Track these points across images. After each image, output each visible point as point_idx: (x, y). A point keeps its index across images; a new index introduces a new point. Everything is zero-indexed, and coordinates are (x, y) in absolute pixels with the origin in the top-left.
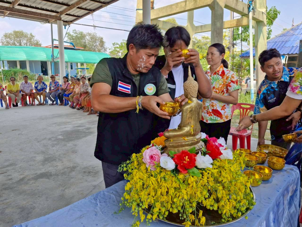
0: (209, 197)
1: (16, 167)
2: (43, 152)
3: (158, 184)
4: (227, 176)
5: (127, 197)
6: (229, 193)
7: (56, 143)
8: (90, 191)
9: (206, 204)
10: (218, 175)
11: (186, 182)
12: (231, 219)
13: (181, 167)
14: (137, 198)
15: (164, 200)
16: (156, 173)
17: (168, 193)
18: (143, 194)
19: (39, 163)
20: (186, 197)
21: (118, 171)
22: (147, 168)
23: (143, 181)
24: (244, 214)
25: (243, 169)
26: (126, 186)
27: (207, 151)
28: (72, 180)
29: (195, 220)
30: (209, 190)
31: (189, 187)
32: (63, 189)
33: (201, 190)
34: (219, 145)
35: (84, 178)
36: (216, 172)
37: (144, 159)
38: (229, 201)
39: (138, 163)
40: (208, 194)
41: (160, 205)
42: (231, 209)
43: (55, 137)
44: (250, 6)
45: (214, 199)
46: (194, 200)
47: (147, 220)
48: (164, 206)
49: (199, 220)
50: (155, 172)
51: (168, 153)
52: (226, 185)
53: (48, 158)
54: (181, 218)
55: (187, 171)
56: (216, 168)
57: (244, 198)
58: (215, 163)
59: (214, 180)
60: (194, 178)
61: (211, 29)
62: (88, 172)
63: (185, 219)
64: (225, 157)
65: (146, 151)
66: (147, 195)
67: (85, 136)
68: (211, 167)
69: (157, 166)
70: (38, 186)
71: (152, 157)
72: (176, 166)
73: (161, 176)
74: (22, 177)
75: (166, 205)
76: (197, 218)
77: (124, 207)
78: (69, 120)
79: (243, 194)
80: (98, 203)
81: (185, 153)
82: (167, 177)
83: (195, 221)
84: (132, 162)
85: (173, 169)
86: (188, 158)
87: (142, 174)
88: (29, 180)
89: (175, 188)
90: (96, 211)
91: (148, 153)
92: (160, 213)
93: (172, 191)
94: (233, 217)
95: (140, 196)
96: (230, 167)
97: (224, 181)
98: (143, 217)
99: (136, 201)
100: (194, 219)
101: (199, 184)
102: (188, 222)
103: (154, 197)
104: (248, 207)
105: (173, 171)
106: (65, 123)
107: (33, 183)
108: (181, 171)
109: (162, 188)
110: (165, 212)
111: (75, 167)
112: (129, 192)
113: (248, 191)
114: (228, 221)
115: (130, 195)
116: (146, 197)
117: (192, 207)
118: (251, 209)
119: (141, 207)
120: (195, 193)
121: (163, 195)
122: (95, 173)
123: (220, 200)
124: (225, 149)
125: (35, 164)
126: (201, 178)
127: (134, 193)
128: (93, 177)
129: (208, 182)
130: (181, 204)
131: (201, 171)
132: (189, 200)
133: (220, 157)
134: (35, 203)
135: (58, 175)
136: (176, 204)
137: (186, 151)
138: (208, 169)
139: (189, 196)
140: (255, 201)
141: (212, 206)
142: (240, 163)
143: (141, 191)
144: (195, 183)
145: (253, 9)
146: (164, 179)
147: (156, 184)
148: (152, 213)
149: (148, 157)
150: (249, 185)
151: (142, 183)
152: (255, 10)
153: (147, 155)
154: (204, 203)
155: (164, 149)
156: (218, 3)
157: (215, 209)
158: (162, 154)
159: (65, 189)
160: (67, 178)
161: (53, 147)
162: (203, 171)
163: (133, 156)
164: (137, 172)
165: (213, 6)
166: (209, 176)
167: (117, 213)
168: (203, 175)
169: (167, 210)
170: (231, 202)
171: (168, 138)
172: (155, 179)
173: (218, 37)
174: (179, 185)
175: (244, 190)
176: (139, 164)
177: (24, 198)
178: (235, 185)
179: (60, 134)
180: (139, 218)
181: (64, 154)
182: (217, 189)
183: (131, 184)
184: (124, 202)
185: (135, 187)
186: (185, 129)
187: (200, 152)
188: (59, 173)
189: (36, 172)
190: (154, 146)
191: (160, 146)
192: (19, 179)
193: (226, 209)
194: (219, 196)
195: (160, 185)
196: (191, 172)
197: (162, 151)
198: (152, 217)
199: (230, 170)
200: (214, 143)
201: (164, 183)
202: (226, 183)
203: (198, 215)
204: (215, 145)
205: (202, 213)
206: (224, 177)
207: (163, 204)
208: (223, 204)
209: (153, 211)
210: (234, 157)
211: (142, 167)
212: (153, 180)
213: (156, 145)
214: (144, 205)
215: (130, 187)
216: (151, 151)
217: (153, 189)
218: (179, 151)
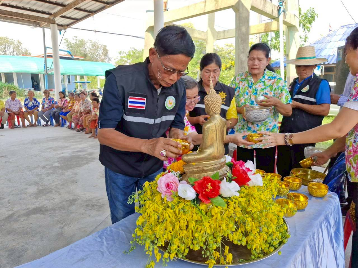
0: (236, 231)
1: (3, 201)
2: (36, 183)
3: (175, 217)
4: (257, 205)
5: (139, 233)
6: (259, 225)
7: (51, 171)
8: (95, 227)
9: (233, 239)
10: (246, 205)
11: (209, 213)
12: (262, 255)
13: (203, 196)
14: (151, 234)
15: (183, 235)
16: (174, 204)
17: (188, 227)
18: (159, 229)
19: (32, 196)
20: (209, 231)
21: (128, 202)
22: (162, 198)
23: (157, 214)
24: (277, 249)
25: (275, 197)
26: (137, 221)
27: (233, 176)
28: (72, 216)
29: (220, 257)
30: (236, 223)
31: (212, 219)
32: (62, 226)
33: (227, 222)
34: (247, 169)
35: (87, 212)
36: (244, 201)
37: (159, 188)
38: (259, 235)
39: (151, 193)
40: (235, 227)
41: (178, 241)
42: (262, 244)
43: (50, 164)
44: (280, 8)
45: (242, 232)
46: (218, 234)
47: (163, 260)
49: (225, 257)
50: (172, 202)
51: (188, 180)
52: (255, 216)
53: (42, 189)
54: (203, 256)
55: (209, 200)
56: (243, 196)
57: (277, 231)
58: (242, 190)
59: (241, 210)
60: (219, 209)
61: (236, 35)
62: (91, 205)
63: (208, 257)
64: (254, 183)
65: (161, 179)
66: (163, 230)
67: (87, 163)
68: (238, 194)
69: (175, 196)
70: (31, 224)
71: (168, 185)
72: (197, 194)
73: (179, 207)
74: (10, 213)
75: (185, 241)
76: (223, 255)
77: (136, 245)
78: (66, 144)
79: (275, 225)
80: (104, 241)
81: (207, 180)
82: (186, 209)
83: (220, 259)
84: (144, 192)
85: (194, 198)
86: (211, 186)
87: (157, 206)
88: (19, 216)
89: (196, 221)
90: (102, 251)
91: (164, 181)
92: (178, 250)
93: (192, 225)
94: (264, 253)
95: (155, 232)
96: (260, 195)
97: (253, 211)
98: (158, 257)
99: (150, 238)
101: (225, 215)
102: (212, 260)
103: (171, 232)
104: (281, 240)
105: (193, 201)
106: (63, 148)
107: (24, 220)
108: (203, 201)
109: (181, 221)
110: (184, 249)
111: (76, 199)
112: (142, 227)
113: (281, 222)
114: (259, 258)
115: (142, 231)
116: (162, 232)
117: (216, 242)
118: (284, 243)
119: (156, 244)
120: (220, 226)
121: (182, 230)
122: (100, 206)
123: (249, 234)
124: (254, 174)
125: (27, 197)
126: (227, 209)
127: (148, 228)
128: (97, 211)
129: (235, 212)
130: (204, 240)
131: (226, 200)
132: (213, 235)
133: (248, 183)
134: (28, 244)
135: (54, 210)
136: (198, 240)
138: (234, 197)
139: (213, 230)
140: (289, 234)
141: (240, 241)
142: (271, 190)
143: (155, 226)
144: (219, 214)
145: (283, 11)
146: (183, 211)
147: (174, 217)
148: (169, 251)
149: (164, 186)
150: (282, 215)
151: (157, 216)
152: (286, 12)
153: (162, 182)
154: (231, 237)
155: (182, 176)
156: (243, 5)
157: (244, 244)
159: (64, 226)
160: (65, 213)
161: (48, 176)
162: (228, 200)
163: (145, 185)
164: (150, 203)
165: (237, 8)
166: (236, 206)
167: (128, 252)
169: (187, 247)
170: (263, 235)
171: (187, 162)
172: (172, 211)
173: (243, 44)
174: (201, 218)
175: (276, 221)
176: (153, 194)
177: (14, 238)
178: (266, 216)
179: (56, 160)
180: (154, 258)
181: (62, 185)
182: (246, 221)
183: (143, 218)
184: (136, 239)
185: (149, 221)
186: (206, 152)
187: (224, 178)
188: (56, 208)
189: (28, 207)
190: (170, 173)
191: (178, 172)
192: (7, 216)
193: (256, 243)
194: (248, 229)
195: (178, 218)
196: (215, 202)
197: (181, 178)
198: (170, 255)
199: (260, 198)
200: (241, 167)
201: (183, 216)
202: (256, 214)
203: (223, 252)
204: (242, 169)
205: (228, 249)
206: (253, 207)
207: (182, 240)
208: (253, 238)
209: (170, 249)
210: (264, 183)
211: (156, 197)
212: (170, 213)
213: (173, 171)
214: (159, 243)
215: (143, 221)
216: (167, 178)
217: (171, 222)
218: (200, 178)
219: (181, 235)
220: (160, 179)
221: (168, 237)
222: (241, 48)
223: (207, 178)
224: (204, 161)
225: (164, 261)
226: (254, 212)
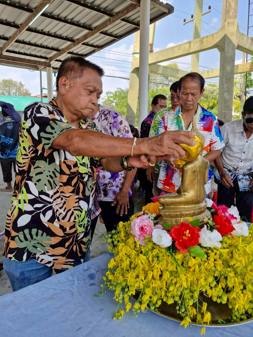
0: (216, 286)
3: (149, 264)
4: (242, 259)
5: (110, 277)
6: (242, 281)
9: (212, 294)
10: (228, 257)
11: (185, 265)
12: (245, 317)
13: (180, 244)
14: (122, 281)
15: (156, 286)
16: (147, 249)
17: (162, 277)
18: (130, 277)
20: (185, 285)
21: (102, 242)
22: (135, 241)
26: (109, 263)
27: (216, 225)
29: (196, 315)
30: (216, 278)
31: (189, 271)
33: (206, 276)
36: (226, 253)
37: (133, 230)
38: (243, 293)
39: (125, 234)
40: (215, 282)
41: (151, 291)
42: (245, 304)
45: (222, 288)
46: (195, 289)
47: (134, 310)
48: (156, 293)
49: (203, 315)
50: (146, 247)
52: (238, 270)
54: (178, 312)
55: (187, 249)
56: (225, 247)
59: (223, 263)
60: (197, 260)
61: (220, 74)
63: (183, 313)
64: (239, 233)
66: (135, 277)
68: (219, 245)
69: (149, 241)
71: (142, 229)
72: (173, 242)
73: (152, 254)
75: (158, 292)
76: (200, 313)
80: (75, 280)
81: (185, 226)
82: (161, 255)
83: (196, 317)
84: (118, 233)
85: (169, 245)
86: (189, 233)
87: (130, 250)
89: (171, 272)
90: (72, 291)
91: (138, 224)
92: (150, 301)
93: (166, 276)
94: (248, 314)
95: (126, 279)
96: (245, 248)
97: (236, 266)
98: (128, 307)
99: (120, 284)
100: (195, 313)
102: (187, 317)
103: (143, 281)
105: (168, 249)
108: (180, 250)
109: (154, 271)
110: (157, 301)
112: (113, 271)
114: (242, 320)
115: (114, 275)
116: (133, 280)
117: (192, 297)
119: (127, 293)
120: (198, 280)
121: (155, 280)
123: (230, 291)
126: (206, 260)
127: (119, 273)
129: (216, 265)
130: (179, 293)
131: (205, 250)
132: (190, 288)
133: (232, 233)
136: (172, 292)
137: (186, 223)
138: (215, 248)
139: (189, 283)
141: (220, 297)
143: (127, 271)
144: (197, 266)
146: (156, 259)
147: (147, 264)
148: (140, 301)
149: (137, 229)
151: (130, 261)
153: (136, 225)
154: (209, 293)
155: (158, 218)
157: (224, 302)
158: (156, 226)
162: (208, 250)
163: (120, 225)
164: (123, 246)
165: (222, 47)
166: (216, 257)
167: (98, 296)
168: (208, 256)
169: (160, 299)
172: (145, 257)
173: (227, 83)
174: (177, 268)
176: (127, 236)
178: (251, 271)
180: (123, 306)
182: (228, 276)
183: (115, 261)
184: (107, 282)
185: (121, 265)
187: (205, 225)
190: (145, 215)
191: (154, 214)
193: (239, 303)
194: (230, 286)
195: (151, 266)
196: (193, 252)
197: (156, 221)
198: (141, 305)
199: (245, 251)
200: (224, 214)
201: (156, 265)
202: (240, 269)
203: (200, 309)
204: (225, 216)
205: (206, 306)
206: (237, 261)
207: (155, 290)
208: (235, 297)
209: (141, 298)
210: (250, 233)
211: (129, 240)
212: (143, 259)
213: (148, 212)
214: (130, 292)
215: (115, 265)
216: (142, 221)
217: (143, 270)
218: (178, 223)
219: (154, 285)
220: (134, 220)
221: (139, 286)
222: (225, 87)
223: (185, 224)
224: (182, 205)
225: (134, 312)
226: (238, 267)
